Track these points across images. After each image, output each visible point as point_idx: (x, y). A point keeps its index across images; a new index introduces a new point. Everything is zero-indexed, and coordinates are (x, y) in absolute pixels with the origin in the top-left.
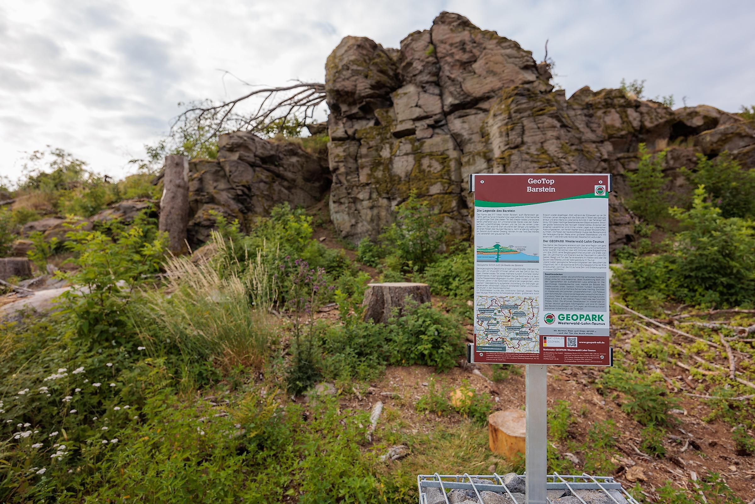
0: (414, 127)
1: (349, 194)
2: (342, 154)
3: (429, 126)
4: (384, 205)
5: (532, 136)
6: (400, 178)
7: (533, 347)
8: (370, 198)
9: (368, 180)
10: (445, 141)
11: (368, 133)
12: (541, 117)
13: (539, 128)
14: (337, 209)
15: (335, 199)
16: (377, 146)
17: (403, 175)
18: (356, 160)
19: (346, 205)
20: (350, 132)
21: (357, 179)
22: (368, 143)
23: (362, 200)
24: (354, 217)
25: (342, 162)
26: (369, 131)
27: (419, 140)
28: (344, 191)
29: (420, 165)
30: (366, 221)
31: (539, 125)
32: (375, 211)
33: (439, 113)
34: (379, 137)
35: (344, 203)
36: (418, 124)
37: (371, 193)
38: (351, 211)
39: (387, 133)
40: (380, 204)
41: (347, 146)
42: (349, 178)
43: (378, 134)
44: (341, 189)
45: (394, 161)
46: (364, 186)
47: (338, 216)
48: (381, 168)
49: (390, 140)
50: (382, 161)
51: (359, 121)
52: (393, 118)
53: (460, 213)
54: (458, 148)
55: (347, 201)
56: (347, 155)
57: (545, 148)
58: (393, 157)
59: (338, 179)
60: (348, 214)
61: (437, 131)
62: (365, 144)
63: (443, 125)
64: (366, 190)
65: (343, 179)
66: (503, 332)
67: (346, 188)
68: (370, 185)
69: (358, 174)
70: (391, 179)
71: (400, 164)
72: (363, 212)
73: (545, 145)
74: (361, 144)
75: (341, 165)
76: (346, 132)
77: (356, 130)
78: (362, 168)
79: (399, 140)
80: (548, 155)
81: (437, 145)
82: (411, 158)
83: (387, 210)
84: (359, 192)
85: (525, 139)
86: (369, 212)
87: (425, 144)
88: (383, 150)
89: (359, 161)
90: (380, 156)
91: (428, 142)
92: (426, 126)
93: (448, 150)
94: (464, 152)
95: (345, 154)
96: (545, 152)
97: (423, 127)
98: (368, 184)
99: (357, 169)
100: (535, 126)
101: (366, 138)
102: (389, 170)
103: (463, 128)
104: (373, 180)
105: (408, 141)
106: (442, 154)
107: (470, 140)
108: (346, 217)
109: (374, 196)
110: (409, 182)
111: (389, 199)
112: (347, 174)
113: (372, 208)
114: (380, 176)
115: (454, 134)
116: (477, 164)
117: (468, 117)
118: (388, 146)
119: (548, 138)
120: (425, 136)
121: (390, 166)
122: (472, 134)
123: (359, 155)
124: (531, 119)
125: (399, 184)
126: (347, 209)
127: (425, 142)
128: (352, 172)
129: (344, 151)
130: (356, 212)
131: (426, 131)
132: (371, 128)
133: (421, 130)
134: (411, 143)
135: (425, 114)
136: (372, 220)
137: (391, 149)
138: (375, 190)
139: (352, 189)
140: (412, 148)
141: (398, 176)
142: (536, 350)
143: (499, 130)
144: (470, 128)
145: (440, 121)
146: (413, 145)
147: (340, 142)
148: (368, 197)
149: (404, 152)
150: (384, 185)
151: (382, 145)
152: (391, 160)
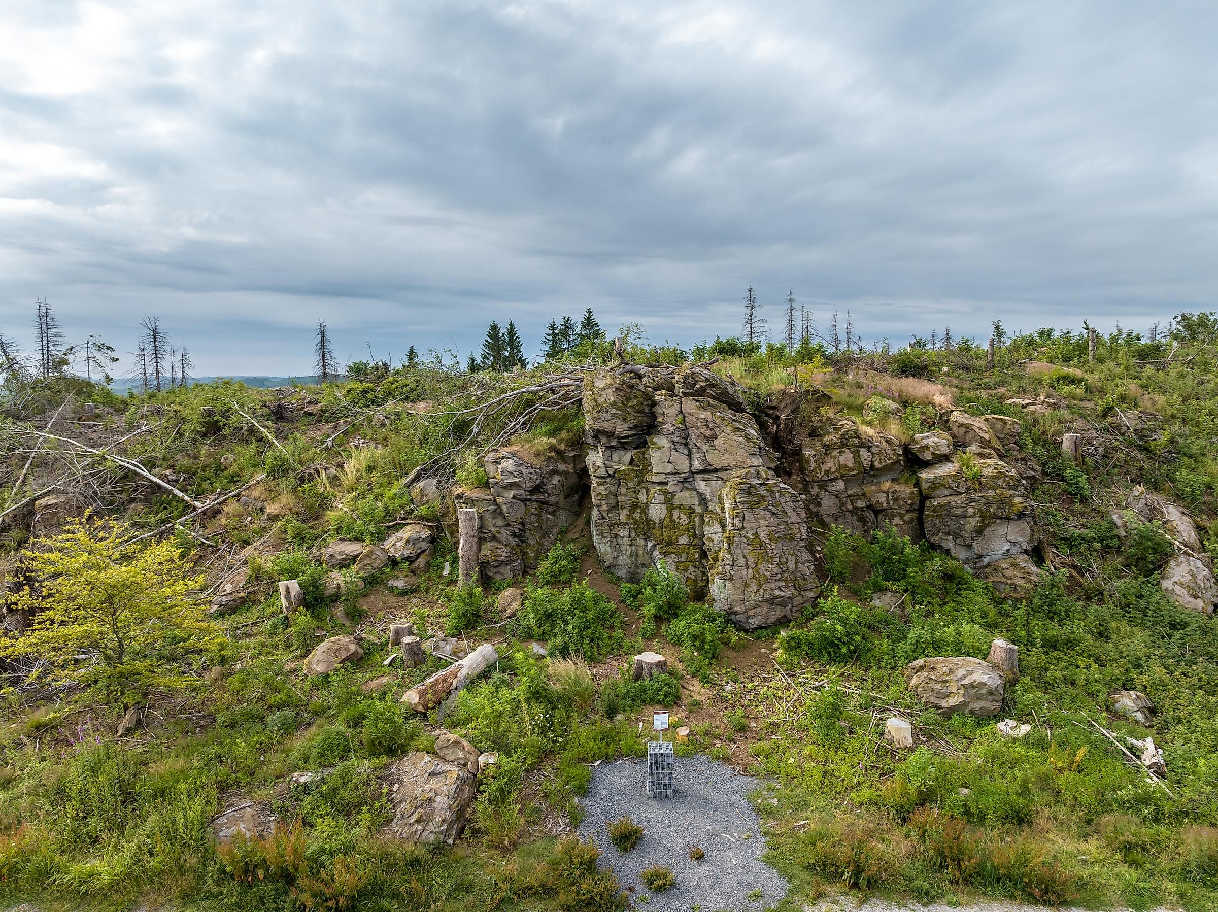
0: (666, 480)
1: (611, 530)
3: (679, 482)
4: (642, 545)
5: (750, 523)
6: (655, 523)
9: (627, 520)
10: (692, 497)
11: (626, 474)
12: (756, 510)
13: (755, 518)
14: (600, 541)
15: (597, 531)
16: (634, 488)
17: (657, 521)
18: (616, 497)
19: (609, 539)
20: (611, 471)
21: (617, 518)
22: (627, 484)
23: (623, 538)
24: (616, 550)
25: (604, 500)
27: (670, 493)
28: (607, 527)
29: (672, 515)
30: (626, 556)
32: (634, 549)
33: (688, 472)
35: (606, 537)
36: (670, 478)
37: (630, 533)
38: (613, 545)
39: (644, 476)
40: (637, 543)
41: (608, 485)
42: (611, 515)
43: (636, 477)
44: (603, 525)
45: (650, 507)
46: (624, 525)
47: (601, 547)
48: (639, 510)
49: (646, 486)
50: (640, 504)
51: (618, 451)
52: (649, 467)
53: (701, 563)
54: (702, 505)
55: (609, 536)
58: (649, 503)
59: (600, 514)
60: (611, 547)
61: (686, 487)
62: (624, 484)
63: (690, 483)
64: (626, 529)
65: (605, 515)
67: (608, 524)
68: (629, 525)
69: (618, 514)
70: (647, 522)
71: (655, 511)
72: (623, 547)
73: (758, 531)
74: (620, 485)
75: (604, 503)
76: (607, 471)
77: (616, 470)
78: (622, 507)
80: (760, 539)
81: (685, 498)
82: (664, 507)
83: (644, 549)
84: (620, 530)
85: (745, 525)
86: (629, 548)
87: (675, 497)
88: (640, 494)
89: (619, 499)
90: (638, 500)
91: (678, 496)
92: (676, 481)
93: (694, 505)
95: (606, 492)
96: (758, 537)
100: (753, 516)
101: (625, 479)
102: (646, 514)
103: (706, 489)
104: (631, 521)
105: (661, 493)
106: (689, 509)
108: (609, 549)
109: (633, 535)
110: (662, 528)
111: (645, 539)
112: (609, 511)
113: (631, 545)
114: (638, 519)
115: (699, 492)
116: (715, 527)
117: (710, 482)
118: (644, 490)
119: (761, 525)
120: (676, 490)
121: (646, 511)
122: (713, 496)
123: (619, 494)
124: (750, 510)
125: (654, 528)
126: (609, 543)
128: (613, 510)
129: (606, 489)
130: (617, 546)
131: (676, 485)
132: (629, 469)
133: (672, 484)
134: (664, 495)
135: (676, 471)
136: (631, 555)
137: (647, 494)
138: (633, 530)
139: (614, 526)
140: (665, 499)
141: (653, 521)
144: (711, 491)
145: (689, 479)
147: (602, 481)
148: (627, 536)
150: (641, 527)
151: (639, 488)
152: (647, 506)
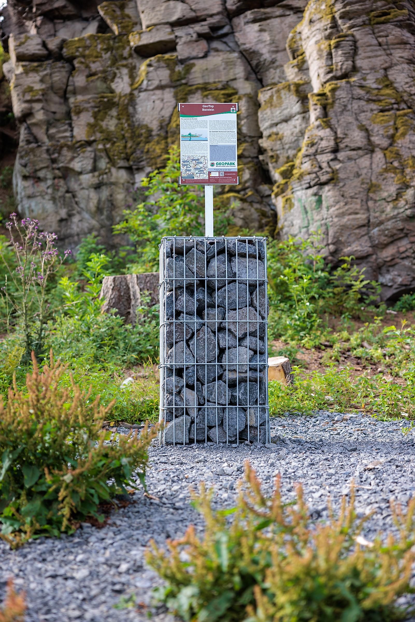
0: (172, 37)
1: (54, 161)
2: (38, 87)
3: (201, 36)
4: (122, 181)
5: (370, 57)
6: (150, 131)
7: (205, 177)
8: (94, 169)
9: (89, 135)
10: (229, 64)
11: (86, 47)
12: (382, 27)
13: (380, 45)
14: (30, 191)
15: (26, 171)
16: (104, 72)
17: (154, 126)
18: (65, 98)
19: (49, 182)
20: (53, 44)
21: (68, 134)
22: (88, 67)
23: (80, 173)
24: (65, 205)
25: (38, 101)
26: (88, 42)
27: (182, 62)
28: (45, 156)
30: (88, 211)
31: (380, 40)
32: (105, 193)
33: (218, 14)
34: (109, 54)
35: (45, 179)
36: (180, 32)
37: (95, 160)
38: (60, 194)
39: (124, 48)
40: (113, 180)
41: (48, 71)
42: (52, 131)
43: (107, 50)
44: (38, 152)
45: (138, 100)
46: (82, 146)
47: (33, 203)
48: (114, 112)
49: (130, 61)
50: (116, 100)
51: (68, 23)
52: (134, 19)
53: (257, 191)
54: (253, 76)
55: (49, 176)
56: (48, 89)
57: (390, 77)
58: (136, 92)
59: (30, 133)
60: (54, 199)
61: (215, 44)
62: (83, 67)
63: (226, 35)
64: (87, 154)
65: (40, 133)
66: (193, 171)
67: (48, 151)
68: (94, 144)
69: (70, 125)
70: (133, 132)
71: (150, 105)
72: (82, 194)
73: (390, 72)
74: (73, 68)
75: (37, 106)
76: (44, 45)
77: (64, 41)
78: (78, 113)
79: (147, 61)
80: (395, 88)
81: (215, 70)
82: (168, 95)
83: (127, 190)
84: (73, 159)
85: (359, 63)
86: (93, 195)
87: (194, 70)
88: (116, 80)
89: (72, 100)
90: (112, 91)
91: (200, 65)
92: (195, 36)
93: (235, 79)
94: (264, 84)
95: (44, 86)
96: (390, 85)
97: (189, 38)
98: (89, 143)
99: (68, 115)
100: (375, 42)
101: (84, 56)
102: (130, 116)
103: (260, 41)
104: (99, 136)
105: (162, 64)
106: (224, 88)
107: (273, 62)
108: (49, 206)
109: (103, 164)
110: (166, 138)
111: (130, 169)
112: (49, 124)
113: (98, 187)
114: (112, 128)
115: (246, 50)
116: (284, 106)
117: (268, 21)
118: (125, 71)
119: (395, 61)
120: (194, 54)
121: (131, 109)
122: (277, 52)
123: (70, 88)
124: (367, 29)
125: (147, 142)
126: (50, 191)
127: (193, 65)
128: (58, 120)
129: (42, 81)
130: (68, 195)
131: (195, 45)
132: (92, 37)
133: (185, 43)
134: (168, 66)
135: (193, 14)
136: (99, 210)
137: (132, 77)
138: (103, 154)
139: (59, 153)
140: (171, 76)
141: (146, 126)
142: (207, 178)
143: (317, 47)
144: (273, 42)
145: (222, 27)
146: (172, 71)
147: (35, 64)
148: (90, 167)
149: (156, 83)
150: (120, 144)
151: (114, 69)
152: (132, 99)
